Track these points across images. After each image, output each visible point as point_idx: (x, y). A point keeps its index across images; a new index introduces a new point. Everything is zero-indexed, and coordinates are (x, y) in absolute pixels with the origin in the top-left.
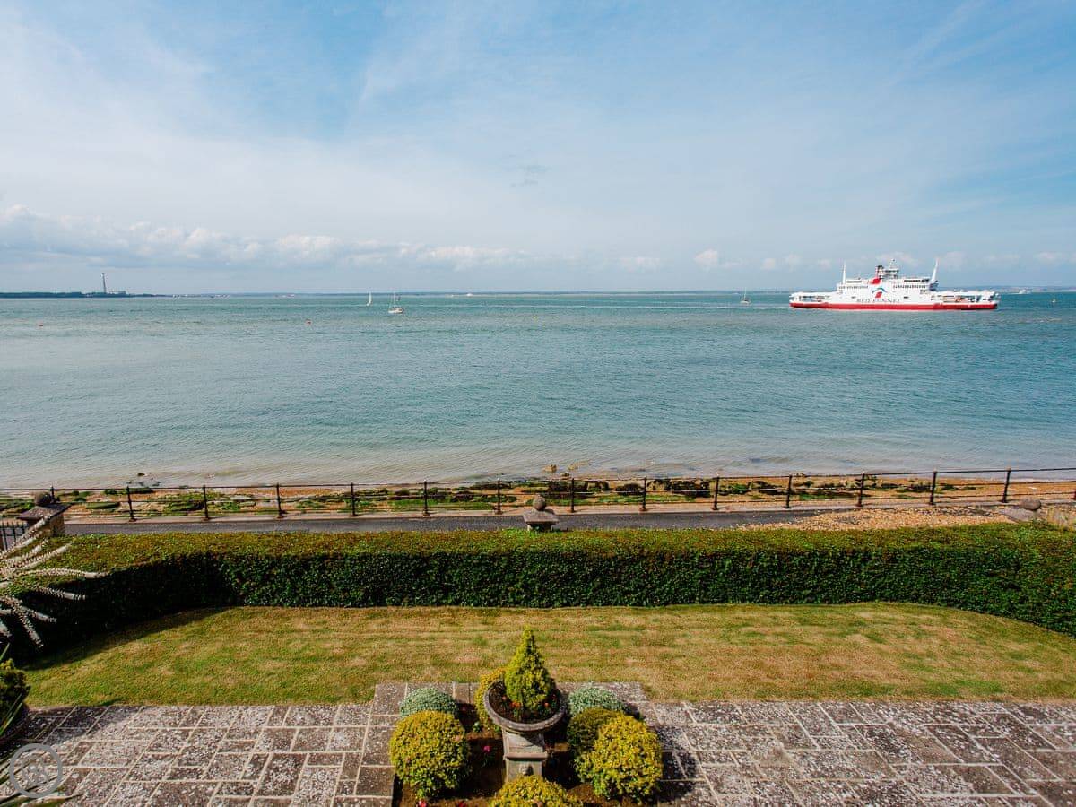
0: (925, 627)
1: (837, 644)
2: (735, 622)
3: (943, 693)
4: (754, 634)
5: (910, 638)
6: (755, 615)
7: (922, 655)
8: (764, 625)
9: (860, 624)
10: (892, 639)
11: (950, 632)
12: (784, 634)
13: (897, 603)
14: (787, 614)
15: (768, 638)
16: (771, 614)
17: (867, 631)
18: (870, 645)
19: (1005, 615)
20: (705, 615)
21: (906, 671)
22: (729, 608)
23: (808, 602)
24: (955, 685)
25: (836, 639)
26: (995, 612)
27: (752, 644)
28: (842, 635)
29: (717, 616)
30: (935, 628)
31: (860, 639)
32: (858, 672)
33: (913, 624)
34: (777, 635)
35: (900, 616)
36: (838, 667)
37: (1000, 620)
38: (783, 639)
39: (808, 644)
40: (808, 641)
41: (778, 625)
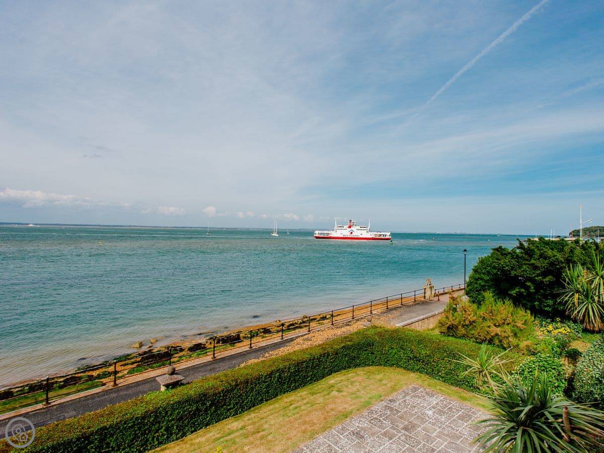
0: (352, 379)
1: (329, 399)
2: (285, 405)
3: (367, 405)
4: (296, 408)
5: (350, 386)
6: (292, 398)
7: (356, 392)
8: (298, 401)
9: (333, 386)
10: (345, 389)
11: (360, 378)
12: (307, 403)
13: (339, 373)
14: (305, 393)
15: (303, 408)
16: (299, 395)
17: (336, 389)
18: (339, 395)
19: (372, 365)
20: (271, 407)
21: (354, 401)
22: (280, 399)
23: (310, 383)
24: (369, 400)
25: (327, 397)
26: (369, 365)
27: (298, 413)
28: (328, 394)
29: (277, 405)
30: (355, 379)
31: (334, 393)
32: (340, 408)
33: (348, 379)
34: (305, 404)
35: (343, 378)
36: (332, 409)
37: (371, 367)
38: (309, 405)
39: (318, 403)
40: (317, 402)
41: (303, 399)
